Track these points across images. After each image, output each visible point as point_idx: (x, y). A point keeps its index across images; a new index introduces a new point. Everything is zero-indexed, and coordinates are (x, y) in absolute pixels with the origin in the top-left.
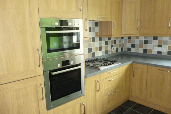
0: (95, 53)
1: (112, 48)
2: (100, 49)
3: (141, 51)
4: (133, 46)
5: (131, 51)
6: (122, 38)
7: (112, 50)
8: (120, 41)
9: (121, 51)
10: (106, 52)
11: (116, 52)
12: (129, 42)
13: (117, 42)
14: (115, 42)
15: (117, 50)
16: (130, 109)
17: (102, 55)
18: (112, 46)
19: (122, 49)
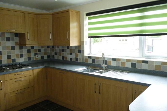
0: (15, 59)
1: (36, 55)
2: (22, 56)
3: (60, 58)
4: (56, 54)
5: (55, 59)
6: (48, 47)
7: (36, 57)
8: (45, 50)
9: (48, 58)
10: (29, 59)
11: (41, 59)
12: (53, 51)
13: (42, 50)
14: (39, 50)
15: (42, 57)
16: (42, 106)
17: (24, 61)
18: (36, 54)
19: (48, 57)
